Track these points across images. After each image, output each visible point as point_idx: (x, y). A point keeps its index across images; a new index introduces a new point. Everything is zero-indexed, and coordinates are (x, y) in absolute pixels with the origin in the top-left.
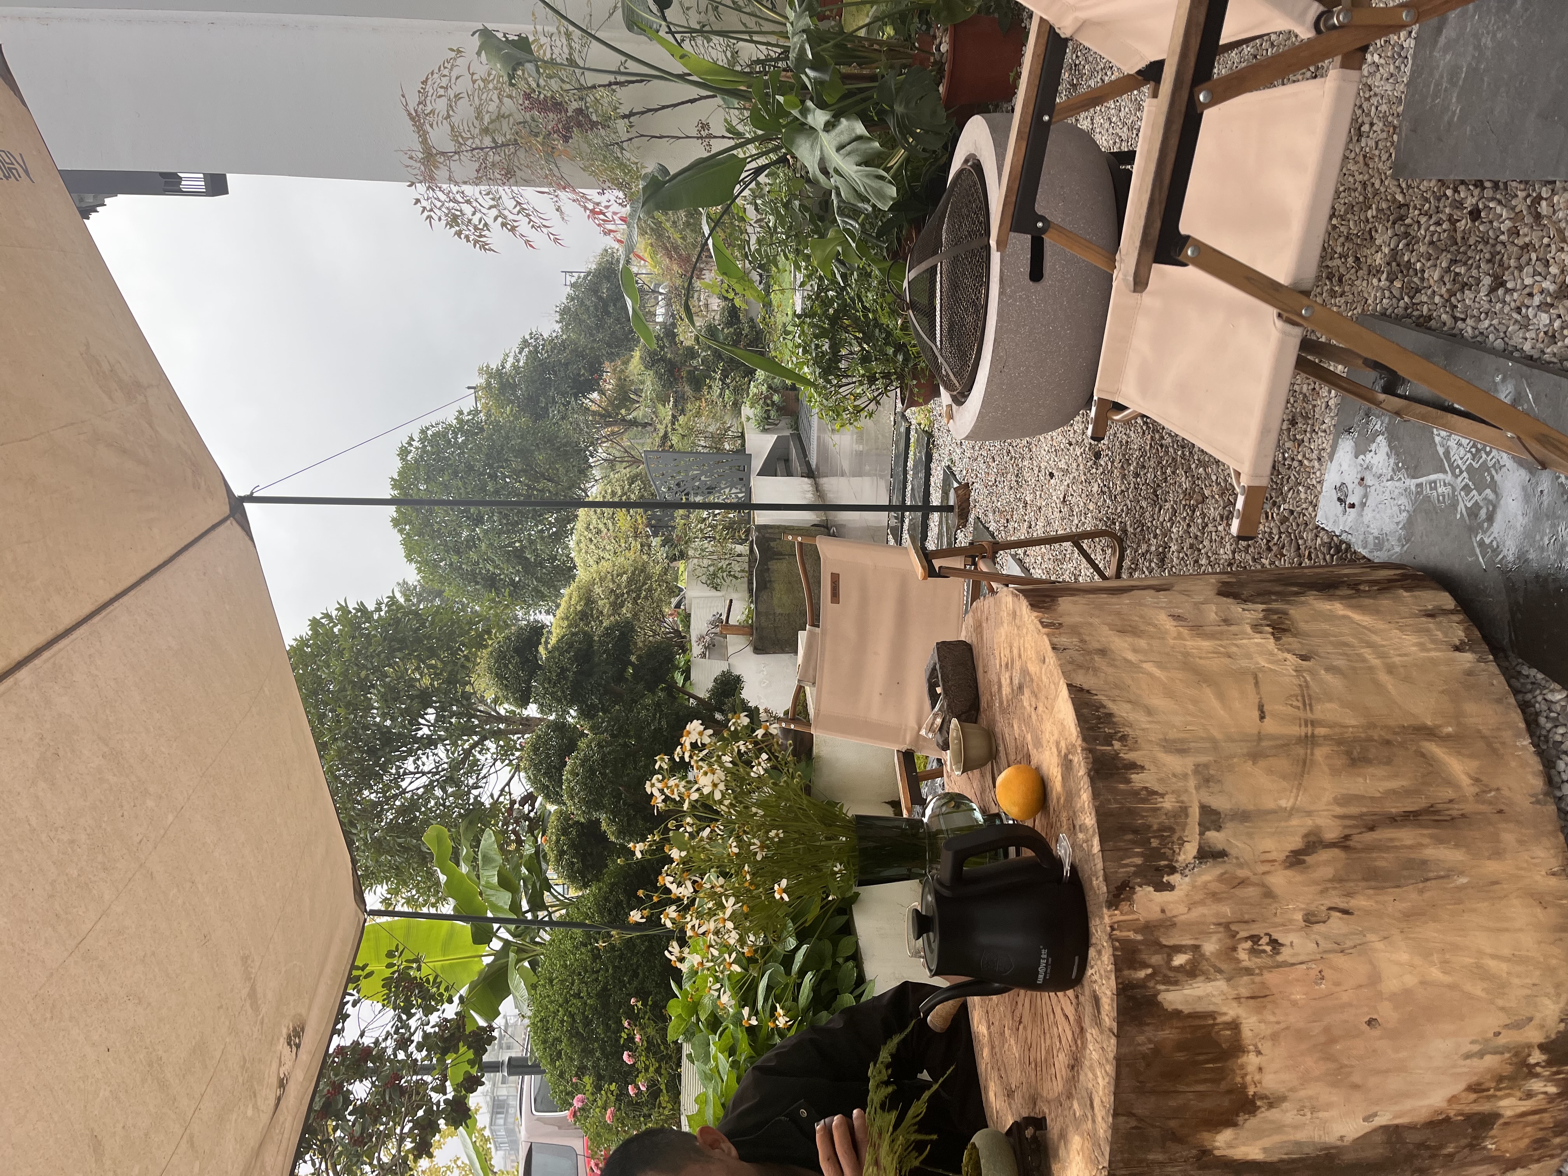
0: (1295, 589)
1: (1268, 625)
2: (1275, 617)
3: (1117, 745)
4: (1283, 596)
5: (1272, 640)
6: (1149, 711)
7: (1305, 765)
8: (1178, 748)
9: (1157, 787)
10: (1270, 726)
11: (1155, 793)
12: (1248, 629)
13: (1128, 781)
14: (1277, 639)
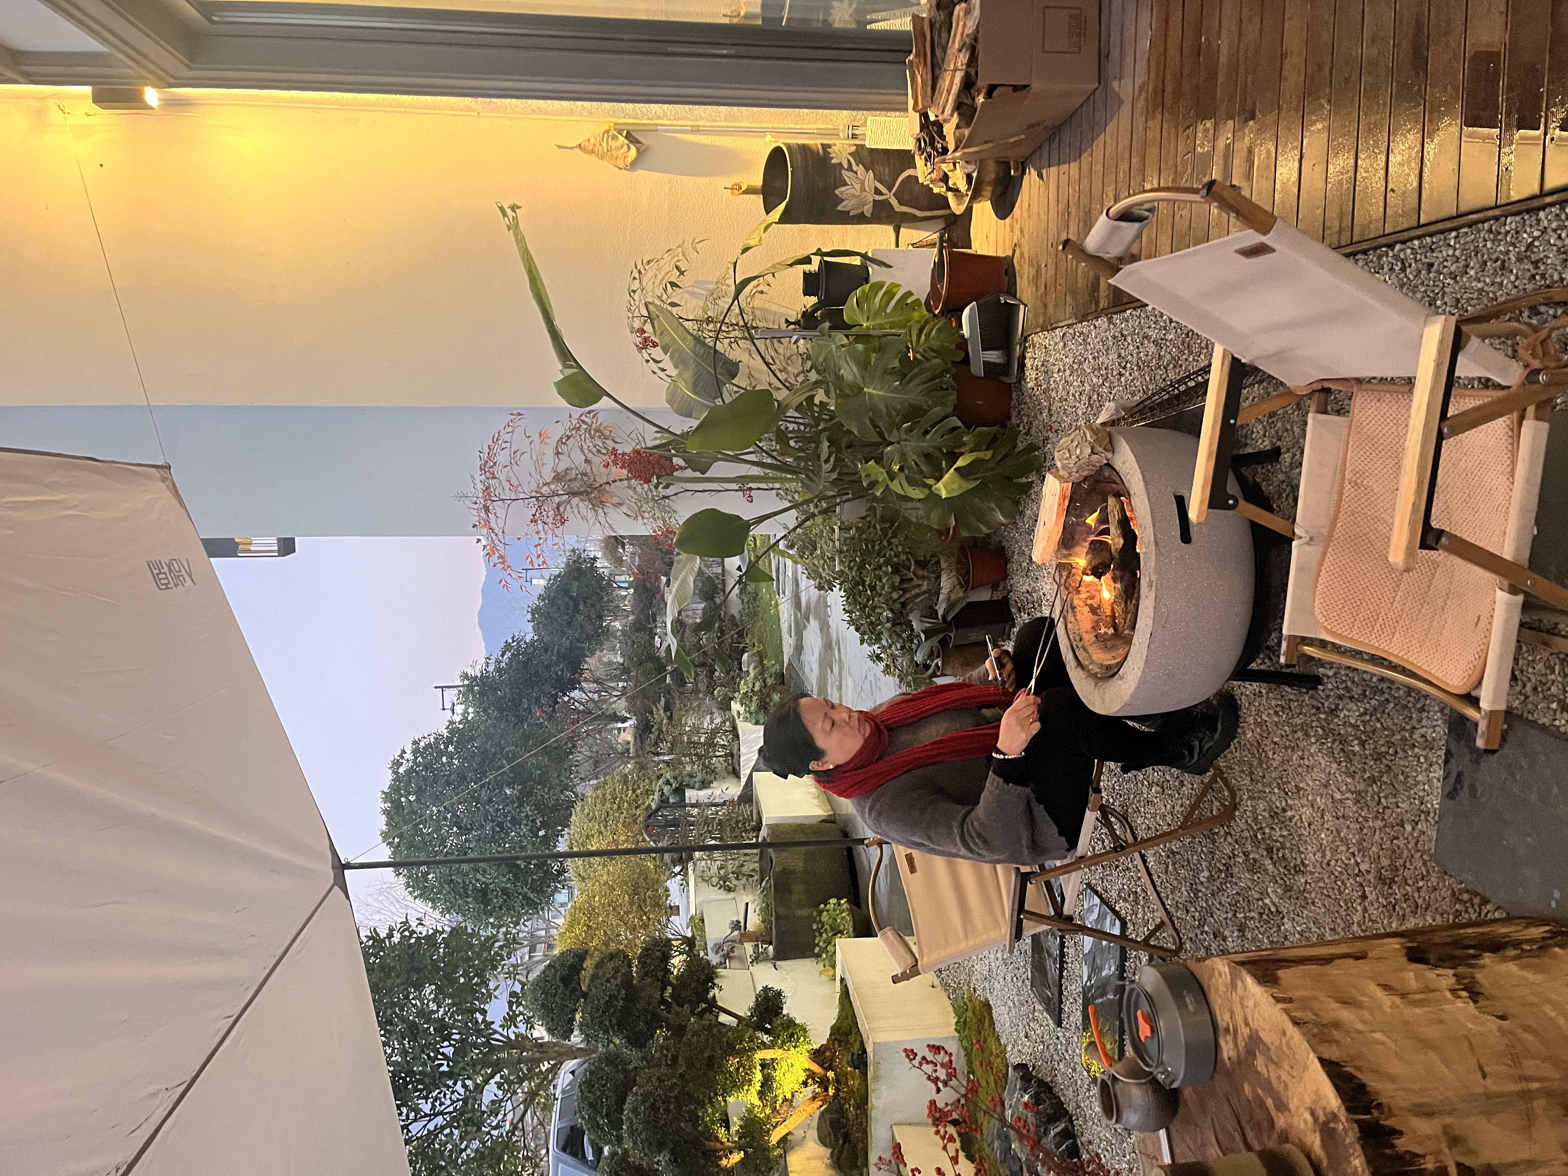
0: (1472, 951)
1: (1463, 990)
2: (1466, 981)
3: (1376, 1113)
4: (1464, 961)
5: (1471, 1004)
6: (1392, 1079)
7: (1529, 1119)
8: (1426, 1112)
9: (1418, 1150)
10: (1492, 1086)
11: (1418, 1156)
12: (1449, 995)
13: (1393, 1146)
14: (1475, 1002)
